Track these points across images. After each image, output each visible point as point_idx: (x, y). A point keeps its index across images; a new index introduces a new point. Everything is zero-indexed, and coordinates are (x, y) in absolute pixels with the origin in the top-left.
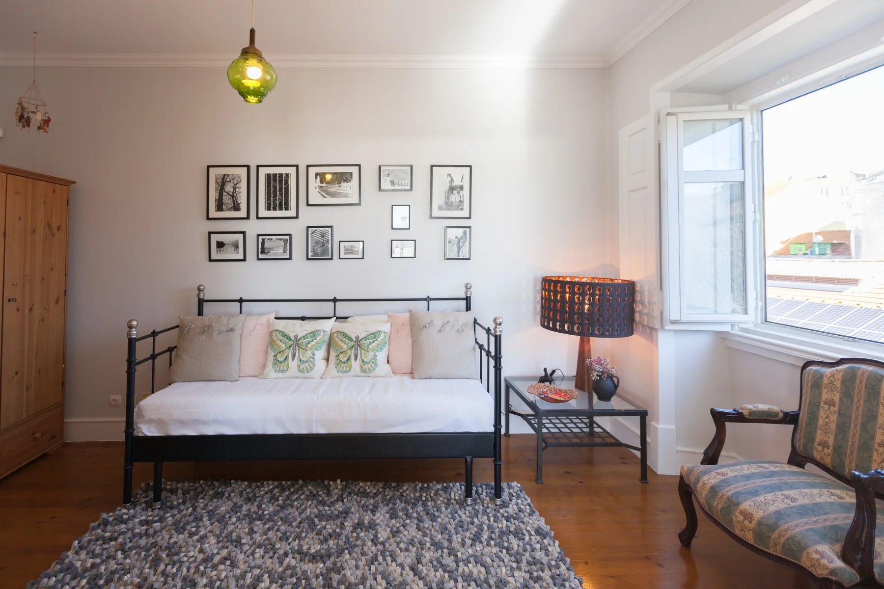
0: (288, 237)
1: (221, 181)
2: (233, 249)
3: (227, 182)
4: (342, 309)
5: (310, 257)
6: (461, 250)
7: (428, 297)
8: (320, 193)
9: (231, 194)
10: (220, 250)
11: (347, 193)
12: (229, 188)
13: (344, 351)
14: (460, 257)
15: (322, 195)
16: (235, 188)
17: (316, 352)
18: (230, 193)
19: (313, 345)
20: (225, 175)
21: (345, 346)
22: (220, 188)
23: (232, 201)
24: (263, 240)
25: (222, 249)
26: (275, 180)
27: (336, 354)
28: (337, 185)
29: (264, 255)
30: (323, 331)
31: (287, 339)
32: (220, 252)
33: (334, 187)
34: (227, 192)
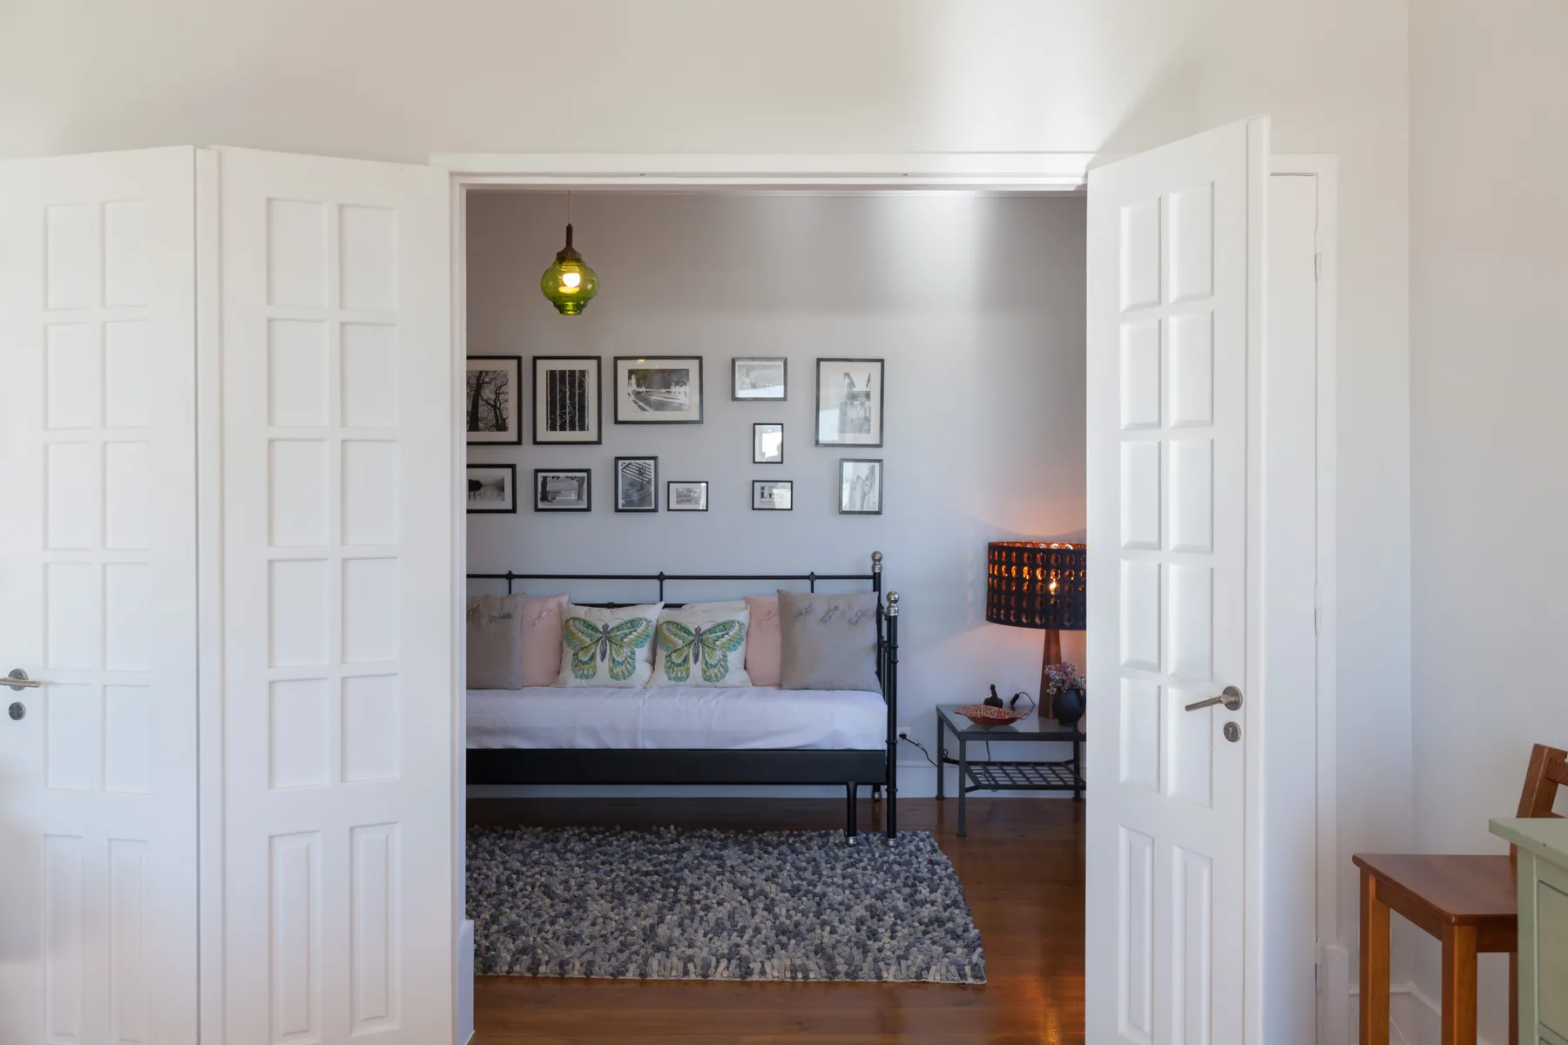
0: (585, 474)
1: (475, 382)
2: (496, 493)
3: (484, 383)
4: (673, 591)
5: (620, 507)
6: (867, 497)
7: (812, 573)
8: (636, 403)
9: (492, 403)
10: (474, 495)
11: (681, 404)
12: (488, 393)
13: (679, 649)
14: (865, 510)
15: (640, 406)
16: (498, 394)
17: (636, 650)
18: (490, 401)
19: (631, 640)
20: (481, 372)
21: (680, 642)
22: (473, 393)
23: (493, 414)
24: (545, 479)
25: (477, 493)
26: (563, 381)
27: (666, 653)
28: (664, 390)
29: (546, 503)
30: (646, 620)
31: (592, 630)
32: (475, 498)
33: (659, 393)
34: (486, 401)
